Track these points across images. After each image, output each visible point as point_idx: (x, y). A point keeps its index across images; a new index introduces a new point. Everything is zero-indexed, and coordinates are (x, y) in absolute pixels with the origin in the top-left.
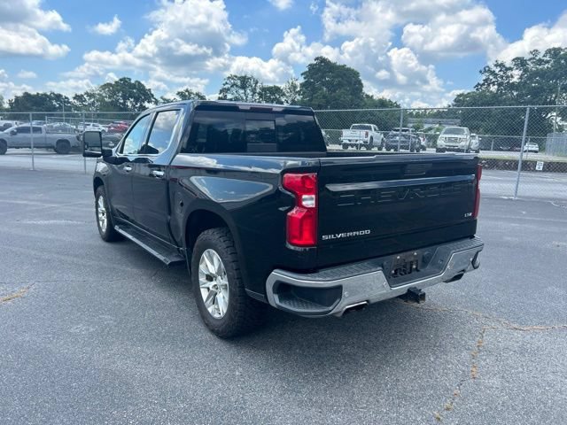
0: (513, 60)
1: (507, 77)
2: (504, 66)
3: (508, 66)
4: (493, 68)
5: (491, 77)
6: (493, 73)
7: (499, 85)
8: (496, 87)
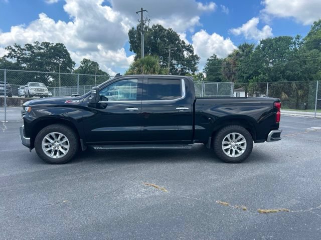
0: (26, 45)
1: (23, 54)
2: (20, 47)
3: (22, 48)
4: (14, 48)
5: (13, 53)
6: (14, 50)
7: (18, 58)
8: (16, 59)
